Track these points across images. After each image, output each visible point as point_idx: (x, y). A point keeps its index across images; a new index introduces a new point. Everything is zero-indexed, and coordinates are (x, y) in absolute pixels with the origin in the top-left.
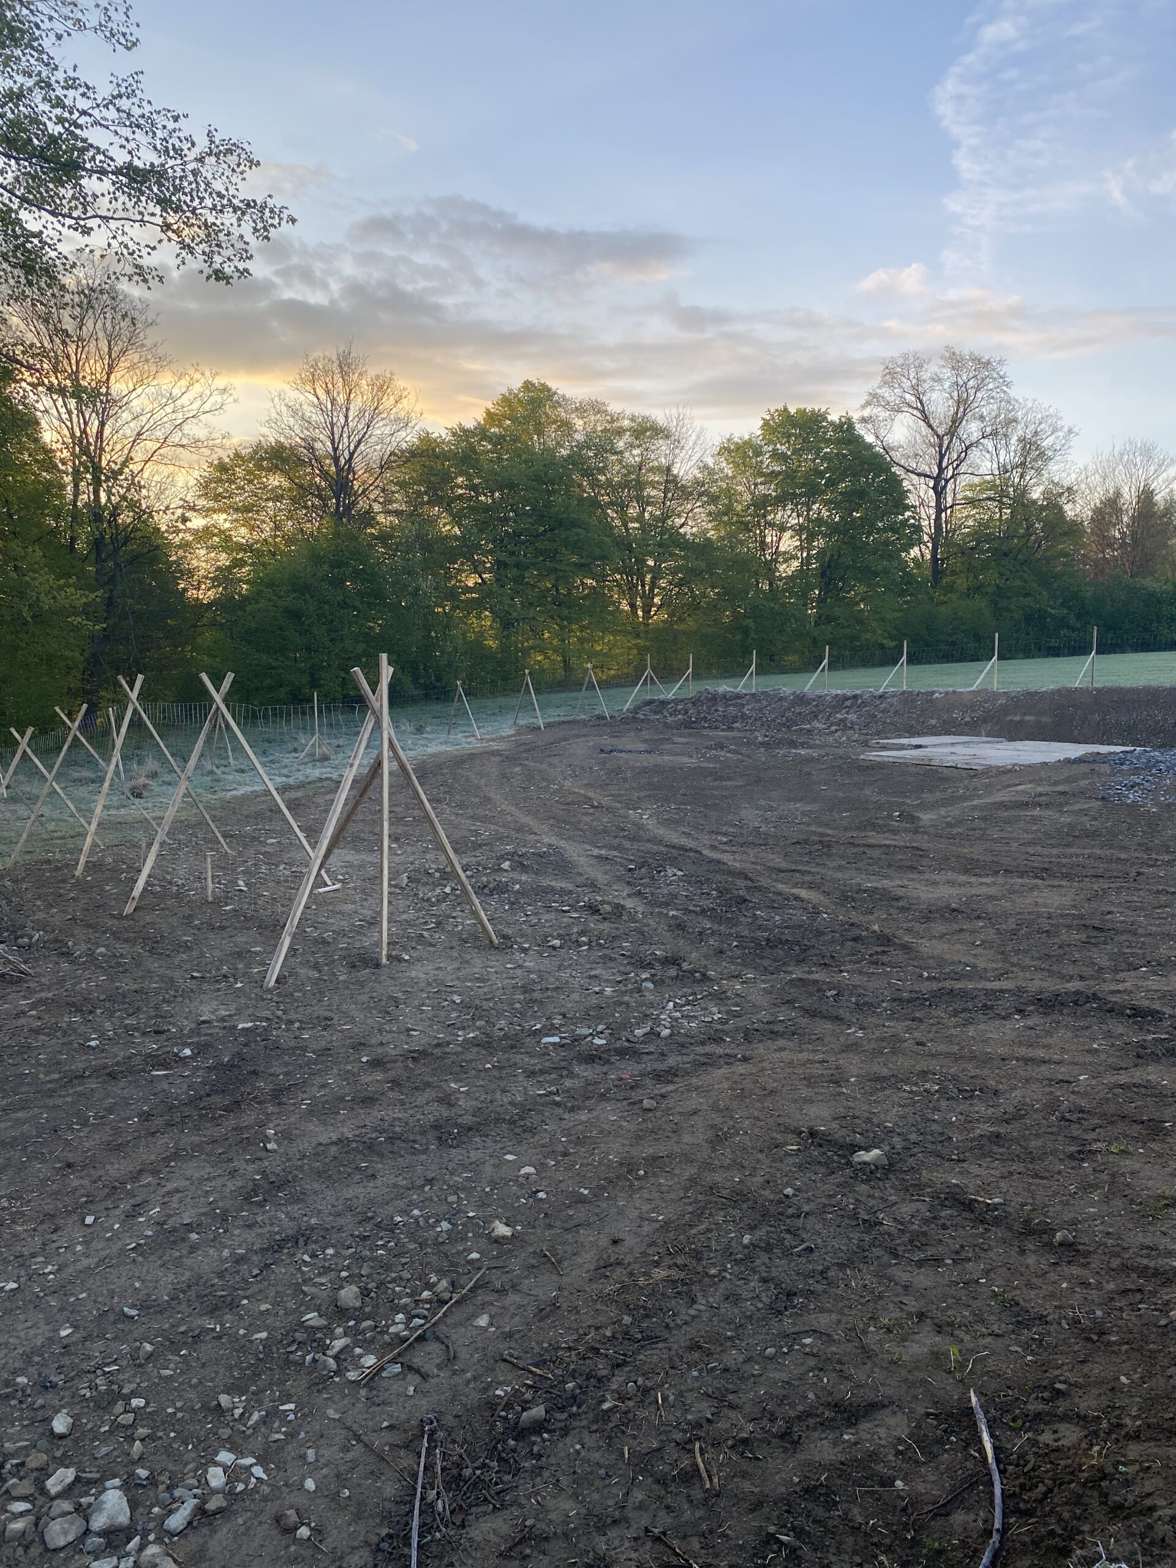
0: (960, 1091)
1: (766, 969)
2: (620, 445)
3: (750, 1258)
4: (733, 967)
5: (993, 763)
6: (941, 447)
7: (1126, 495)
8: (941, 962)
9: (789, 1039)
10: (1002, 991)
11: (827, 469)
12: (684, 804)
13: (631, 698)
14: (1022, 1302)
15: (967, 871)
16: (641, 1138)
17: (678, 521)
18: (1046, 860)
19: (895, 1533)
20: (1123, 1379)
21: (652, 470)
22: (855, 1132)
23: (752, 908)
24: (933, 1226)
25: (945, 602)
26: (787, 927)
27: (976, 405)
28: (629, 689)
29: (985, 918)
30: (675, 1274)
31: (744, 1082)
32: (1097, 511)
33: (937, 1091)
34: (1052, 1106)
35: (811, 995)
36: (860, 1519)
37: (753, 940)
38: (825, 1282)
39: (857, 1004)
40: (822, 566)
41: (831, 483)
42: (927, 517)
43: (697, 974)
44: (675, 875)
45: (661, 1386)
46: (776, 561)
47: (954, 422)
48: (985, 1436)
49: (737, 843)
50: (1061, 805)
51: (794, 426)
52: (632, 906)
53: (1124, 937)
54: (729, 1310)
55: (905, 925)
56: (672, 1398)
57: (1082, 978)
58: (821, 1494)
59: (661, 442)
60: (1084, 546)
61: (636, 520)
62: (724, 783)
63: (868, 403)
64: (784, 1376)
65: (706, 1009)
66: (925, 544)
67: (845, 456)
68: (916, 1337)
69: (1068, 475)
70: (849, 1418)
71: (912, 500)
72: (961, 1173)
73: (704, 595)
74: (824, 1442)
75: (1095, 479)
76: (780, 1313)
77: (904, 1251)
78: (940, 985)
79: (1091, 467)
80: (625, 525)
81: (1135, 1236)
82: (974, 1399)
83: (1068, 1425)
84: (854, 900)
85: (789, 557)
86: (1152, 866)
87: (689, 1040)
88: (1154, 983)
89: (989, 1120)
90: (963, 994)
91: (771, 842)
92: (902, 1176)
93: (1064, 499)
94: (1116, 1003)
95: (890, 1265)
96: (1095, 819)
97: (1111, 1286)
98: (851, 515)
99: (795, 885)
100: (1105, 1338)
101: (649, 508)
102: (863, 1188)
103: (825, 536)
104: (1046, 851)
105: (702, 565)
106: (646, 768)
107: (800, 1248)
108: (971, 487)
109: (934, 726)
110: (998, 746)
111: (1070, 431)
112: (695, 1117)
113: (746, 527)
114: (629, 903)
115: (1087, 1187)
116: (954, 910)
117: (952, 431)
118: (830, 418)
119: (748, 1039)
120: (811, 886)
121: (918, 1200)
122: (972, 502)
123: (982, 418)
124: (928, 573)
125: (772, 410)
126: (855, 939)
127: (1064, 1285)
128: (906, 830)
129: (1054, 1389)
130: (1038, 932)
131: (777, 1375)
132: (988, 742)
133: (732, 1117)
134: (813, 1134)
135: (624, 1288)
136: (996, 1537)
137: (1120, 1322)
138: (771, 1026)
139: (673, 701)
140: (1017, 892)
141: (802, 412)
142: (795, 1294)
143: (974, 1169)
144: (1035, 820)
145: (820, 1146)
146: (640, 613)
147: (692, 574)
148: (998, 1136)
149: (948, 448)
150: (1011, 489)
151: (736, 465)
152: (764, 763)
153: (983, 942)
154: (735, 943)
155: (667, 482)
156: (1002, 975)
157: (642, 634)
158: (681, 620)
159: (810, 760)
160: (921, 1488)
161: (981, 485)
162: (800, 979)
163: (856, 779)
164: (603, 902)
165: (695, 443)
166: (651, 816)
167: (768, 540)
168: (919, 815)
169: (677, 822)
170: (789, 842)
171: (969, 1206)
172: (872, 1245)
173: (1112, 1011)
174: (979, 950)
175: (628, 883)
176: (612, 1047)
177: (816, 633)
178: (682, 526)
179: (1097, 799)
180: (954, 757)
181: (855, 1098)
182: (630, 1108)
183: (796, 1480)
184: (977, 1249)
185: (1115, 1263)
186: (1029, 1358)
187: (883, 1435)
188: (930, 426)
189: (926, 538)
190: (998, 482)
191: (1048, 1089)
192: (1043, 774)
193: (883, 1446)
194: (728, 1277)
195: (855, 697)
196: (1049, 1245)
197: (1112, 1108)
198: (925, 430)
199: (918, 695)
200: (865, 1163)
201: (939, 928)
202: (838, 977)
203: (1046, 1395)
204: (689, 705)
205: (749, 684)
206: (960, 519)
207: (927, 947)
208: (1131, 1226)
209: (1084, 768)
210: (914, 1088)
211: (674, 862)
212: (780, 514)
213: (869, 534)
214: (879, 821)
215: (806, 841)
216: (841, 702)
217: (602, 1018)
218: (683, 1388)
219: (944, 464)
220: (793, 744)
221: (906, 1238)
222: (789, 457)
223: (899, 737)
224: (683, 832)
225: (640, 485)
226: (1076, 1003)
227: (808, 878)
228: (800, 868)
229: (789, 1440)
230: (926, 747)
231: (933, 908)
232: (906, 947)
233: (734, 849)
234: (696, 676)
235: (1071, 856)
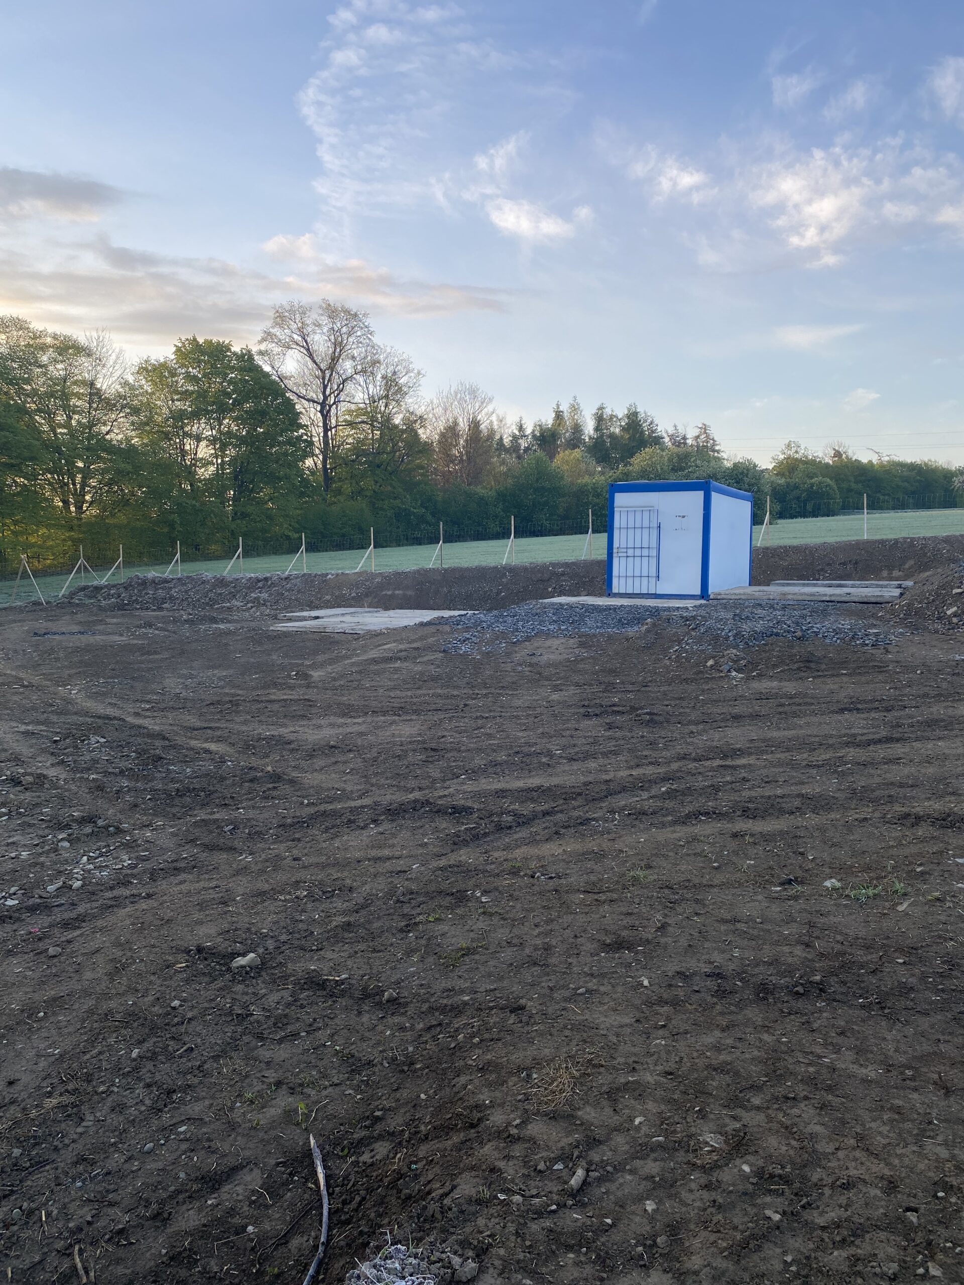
0: (324, 893)
1: (174, 815)
2: (44, 359)
3: (136, 1069)
4: (145, 818)
5: (372, 628)
6: (324, 378)
7: (462, 425)
8: (319, 789)
9: (189, 873)
10: (363, 807)
11: (234, 391)
12: (114, 678)
13: (66, 585)
14: (356, 1054)
15: (344, 715)
16: (44, 983)
17: (105, 429)
18: (403, 700)
19: (244, 1271)
20: (423, 1096)
21: (75, 383)
22: (236, 942)
23: (166, 764)
24: (293, 1007)
25: (335, 503)
26: (197, 777)
27: (349, 347)
28: (66, 576)
29: (354, 751)
30: (66, 1099)
31: (144, 917)
32: (442, 435)
33: (305, 896)
34: (391, 893)
35: (211, 832)
36: (216, 1269)
37: (165, 792)
38: (201, 1075)
39: (249, 834)
40: (235, 470)
41: (237, 403)
42: (317, 433)
43: (111, 829)
44: (98, 742)
45: (45, 1204)
46: (195, 465)
47: (333, 360)
48: (320, 1170)
49: (158, 708)
50: (415, 658)
51: (203, 354)
52: (55, 774)
53: (451, 754)
54: (115, 1120)
55: (293, 764)
56: (55, 1212)
57: (420, 789)
58: (184, 1258)
59: (83, 359)
60: (435, 461)
61: (64, 427)
62: (151, 657)
63: (264, 340)
64: (160, 1165)
65: (117, 858)
66: (317, 456)
67: (247, 381)
68: (274, 1102)
69: (420, 407)
70: (214, 1185)
71: (304, 420)
72: (318, 960)
73: (133, 494)
74: (191, 1212)
75: (439, 411)
76: (160, 1110)
77: (270, 1033)
78: (316, 809)
79: (435, 401)
80: (53, 430)
81: (440, 983)
82: (312, 1141)
83: (381, 1143)
84: (254, 748)
85: (206, 463)
86: (475, 699)
87: (99, 887)
88: (470, 786)
89: (344, 913)
90: (335, 814)
91: (189, 705)
92: (273, 971)
93: (417, 425)
94: (442, 805)
95: (257, 1047)
96: (438, 667)
97: (421, 1026)
98: (255, 430)
99: (206, 740)
100: (413, 1068)
101: (76, 417)
102: (240, 988)
103: (235, 446)
104: (404, 694)
105: (129, 468)
106: (78, 647)
107: (182, 1050)
108: (350, 412)
109: (328, 601)
110: (376, 615)
111: (419, 373)
112: (98, 955)
113: (167, 436)
114: (52, 773)
115: (409, 952)
116: (332, 747)
117: (332, 367)
118: (233, 349)
119: (153, 879)
120: (219, 740)
121: (283, 989)
122: (351, 424)
123: (353, 358)
124: (321, 479)
125: (183, 339)
126: (251, 781)
127: (388, 1033)
128: (300, 686)
129: (374, 1117)
130: (393, 757)
131: (154, 1166)
132: (369, 612)
133: (131, 949)
134: (200, 950)
135: (17, 1123)
136: (321, 1249)
137: (424, 1053)
138: (175, 864)
139: (106, 586)
140: (381, 727)
141: (209, 343)
142: (174, 1091)
143: (329, 955)
144: (396, 670)
145: (206, 959)
146: (73, 509)
147: (119, 476)
148: (349, 924)
149: (329, 380)
150: (379, 416)
151: (155, 384)
152: (188, 638)
153: (352, 769)
154: (149, 797)
155: (91, 394)
156: (364, 794)
157: (76, 528)
158: (113, 515)
159: (228, 633)
160: (267, 1227)
161: (356, 411)
162: (203, 820)
163: (266, 647)
164: (25, 774)
165: (115, 362)
166: (80, 691)
167: (187, 447)
168: (311, 673)
169: (104, 694)
170: (205, 703)
171: (322, 985)
172: (244, 1033)
173: (440, 811)
174: (349, 777)
175: (52, 754)
176: (25, 904)
177: (233, 526)
178: (107, 433)
179: (440, 652)
180: (343, 625)
181: (240, 914)
182: (35, 958)
183: (164, 1251)
184: (326, 1019)
185: (425, 1007)
186: (358, 1097)
187: (241, 1191)
188: (315, 362)
189: (317, 451)
190: (369, 409)
191: (390, 880)
192: (404, 635)
193: (240, 1201)
194: (116, 1089)
195: (266, 579)
196: (380, 1003)
197: (432, 887)
198: (310, 364)
199: (315, 577)
200: (243, 967)
201: (319, 762)
202: (235, 814)
203: (368, 1123)
204: (122, 590)
205: (175, 570)
206: (342, 437)
207: (311, 779)
208: (437, 976)
209: (432, 629)
210: (288, 897)
211: (98, 731)
212: (196, 426)
213: (272, 447)
214: (279, 681)
215: (218, 702)
216: (255, 584)
217: (16, 881)
218: (66, 1200)
219: (328, 393)
220: (214, 620)
221: (271, 1022)
222: (200, 379)
223: (302, 610)
224: (109, 703)
225: (65, 396)
226: (414, 809)
227: (219, 733)
228: (213, 725)
229: (161, 1218)
230: (323, 618)
231: (315, 747)
232: (292, 782)
233: (155, 714)
234: (127, 563)
235: (420, 696)
